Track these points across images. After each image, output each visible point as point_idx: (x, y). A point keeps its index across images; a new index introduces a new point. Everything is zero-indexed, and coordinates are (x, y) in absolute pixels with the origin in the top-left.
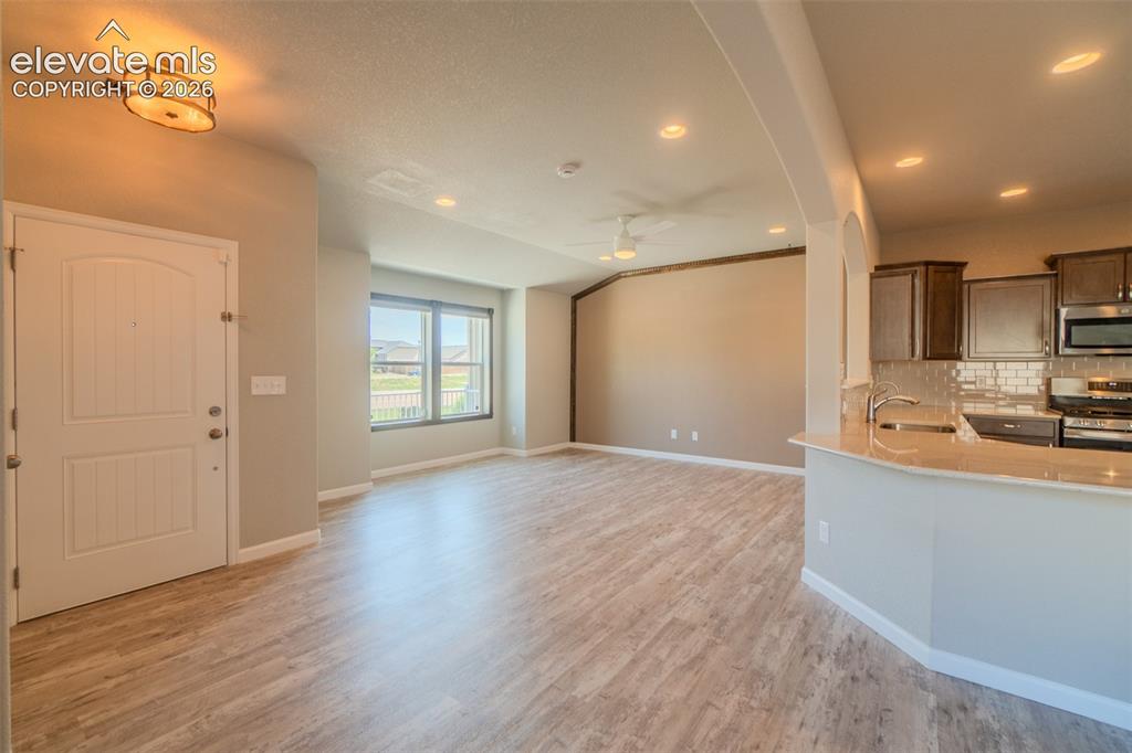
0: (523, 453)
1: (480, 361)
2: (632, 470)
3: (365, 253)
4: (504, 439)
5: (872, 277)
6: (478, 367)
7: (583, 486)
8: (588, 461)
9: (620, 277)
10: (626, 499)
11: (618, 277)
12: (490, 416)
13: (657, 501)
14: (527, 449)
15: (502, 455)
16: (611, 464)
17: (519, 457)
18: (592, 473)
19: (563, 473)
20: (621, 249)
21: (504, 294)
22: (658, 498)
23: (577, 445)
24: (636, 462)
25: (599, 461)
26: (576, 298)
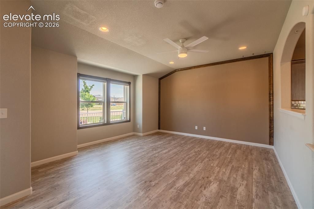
0: (141, 134)
1: (126, 101)
2: (182, 142)
3: (75, 57)
4: (135, 128)
5: (292, 64)
6: (125, 103)
7: (164, 151)
8: (165, 138)
9: (176, 71)
10: (183, 159)
11: (175, 71)
12: (129, 121)
13: (197, 161)
14: (143, 133)
15: (134, 135)
16: (174, 140)
17: (140, 136)
18: (168, 144)
19: (157, 144)
20: (181, 53)
21: (135, 77)
22: (197, 159)
23: (161, 131)
24: (183, 138)
25: (169, 138)
26: (160, 79)
